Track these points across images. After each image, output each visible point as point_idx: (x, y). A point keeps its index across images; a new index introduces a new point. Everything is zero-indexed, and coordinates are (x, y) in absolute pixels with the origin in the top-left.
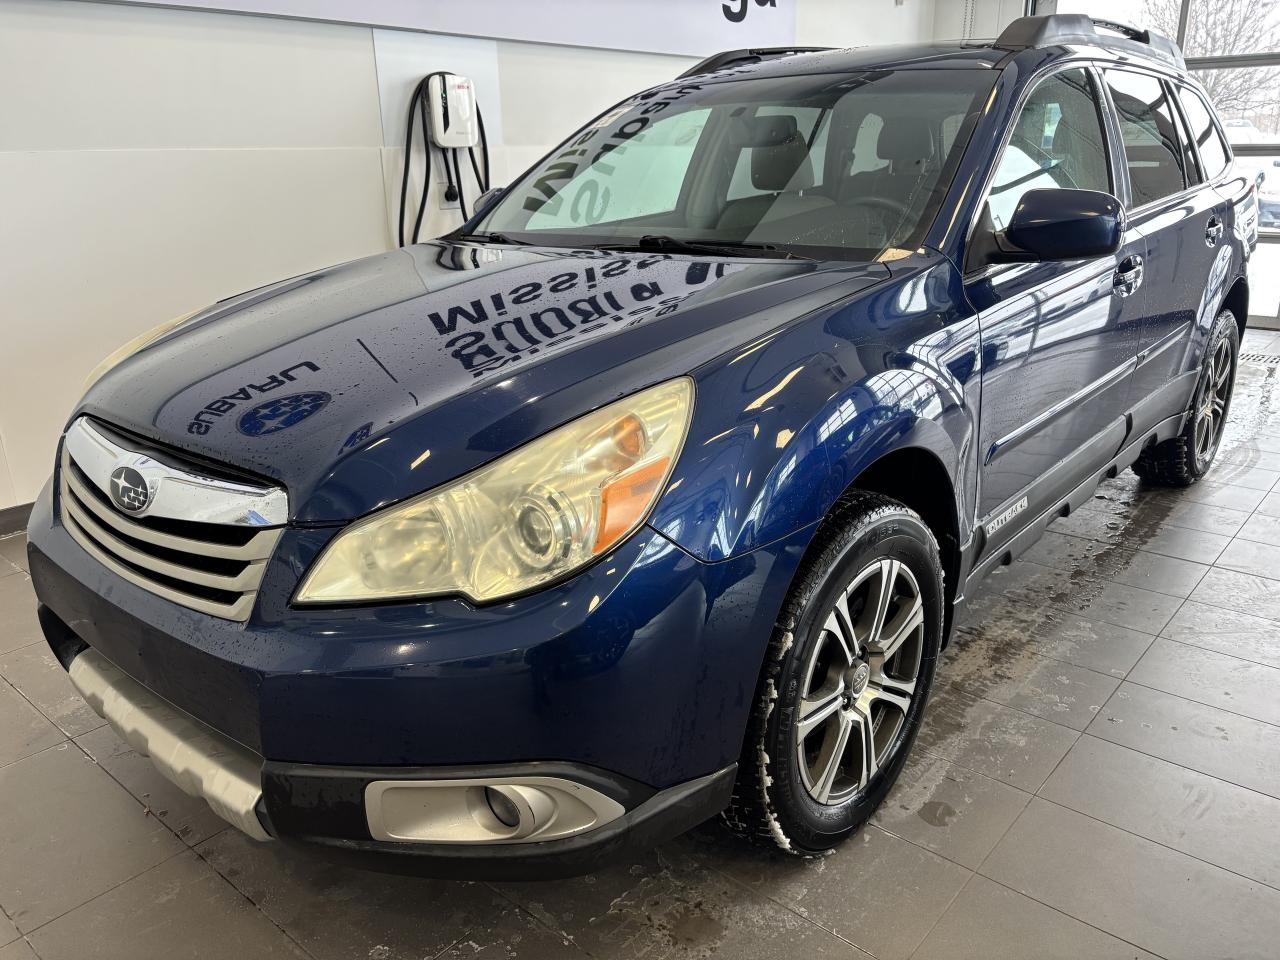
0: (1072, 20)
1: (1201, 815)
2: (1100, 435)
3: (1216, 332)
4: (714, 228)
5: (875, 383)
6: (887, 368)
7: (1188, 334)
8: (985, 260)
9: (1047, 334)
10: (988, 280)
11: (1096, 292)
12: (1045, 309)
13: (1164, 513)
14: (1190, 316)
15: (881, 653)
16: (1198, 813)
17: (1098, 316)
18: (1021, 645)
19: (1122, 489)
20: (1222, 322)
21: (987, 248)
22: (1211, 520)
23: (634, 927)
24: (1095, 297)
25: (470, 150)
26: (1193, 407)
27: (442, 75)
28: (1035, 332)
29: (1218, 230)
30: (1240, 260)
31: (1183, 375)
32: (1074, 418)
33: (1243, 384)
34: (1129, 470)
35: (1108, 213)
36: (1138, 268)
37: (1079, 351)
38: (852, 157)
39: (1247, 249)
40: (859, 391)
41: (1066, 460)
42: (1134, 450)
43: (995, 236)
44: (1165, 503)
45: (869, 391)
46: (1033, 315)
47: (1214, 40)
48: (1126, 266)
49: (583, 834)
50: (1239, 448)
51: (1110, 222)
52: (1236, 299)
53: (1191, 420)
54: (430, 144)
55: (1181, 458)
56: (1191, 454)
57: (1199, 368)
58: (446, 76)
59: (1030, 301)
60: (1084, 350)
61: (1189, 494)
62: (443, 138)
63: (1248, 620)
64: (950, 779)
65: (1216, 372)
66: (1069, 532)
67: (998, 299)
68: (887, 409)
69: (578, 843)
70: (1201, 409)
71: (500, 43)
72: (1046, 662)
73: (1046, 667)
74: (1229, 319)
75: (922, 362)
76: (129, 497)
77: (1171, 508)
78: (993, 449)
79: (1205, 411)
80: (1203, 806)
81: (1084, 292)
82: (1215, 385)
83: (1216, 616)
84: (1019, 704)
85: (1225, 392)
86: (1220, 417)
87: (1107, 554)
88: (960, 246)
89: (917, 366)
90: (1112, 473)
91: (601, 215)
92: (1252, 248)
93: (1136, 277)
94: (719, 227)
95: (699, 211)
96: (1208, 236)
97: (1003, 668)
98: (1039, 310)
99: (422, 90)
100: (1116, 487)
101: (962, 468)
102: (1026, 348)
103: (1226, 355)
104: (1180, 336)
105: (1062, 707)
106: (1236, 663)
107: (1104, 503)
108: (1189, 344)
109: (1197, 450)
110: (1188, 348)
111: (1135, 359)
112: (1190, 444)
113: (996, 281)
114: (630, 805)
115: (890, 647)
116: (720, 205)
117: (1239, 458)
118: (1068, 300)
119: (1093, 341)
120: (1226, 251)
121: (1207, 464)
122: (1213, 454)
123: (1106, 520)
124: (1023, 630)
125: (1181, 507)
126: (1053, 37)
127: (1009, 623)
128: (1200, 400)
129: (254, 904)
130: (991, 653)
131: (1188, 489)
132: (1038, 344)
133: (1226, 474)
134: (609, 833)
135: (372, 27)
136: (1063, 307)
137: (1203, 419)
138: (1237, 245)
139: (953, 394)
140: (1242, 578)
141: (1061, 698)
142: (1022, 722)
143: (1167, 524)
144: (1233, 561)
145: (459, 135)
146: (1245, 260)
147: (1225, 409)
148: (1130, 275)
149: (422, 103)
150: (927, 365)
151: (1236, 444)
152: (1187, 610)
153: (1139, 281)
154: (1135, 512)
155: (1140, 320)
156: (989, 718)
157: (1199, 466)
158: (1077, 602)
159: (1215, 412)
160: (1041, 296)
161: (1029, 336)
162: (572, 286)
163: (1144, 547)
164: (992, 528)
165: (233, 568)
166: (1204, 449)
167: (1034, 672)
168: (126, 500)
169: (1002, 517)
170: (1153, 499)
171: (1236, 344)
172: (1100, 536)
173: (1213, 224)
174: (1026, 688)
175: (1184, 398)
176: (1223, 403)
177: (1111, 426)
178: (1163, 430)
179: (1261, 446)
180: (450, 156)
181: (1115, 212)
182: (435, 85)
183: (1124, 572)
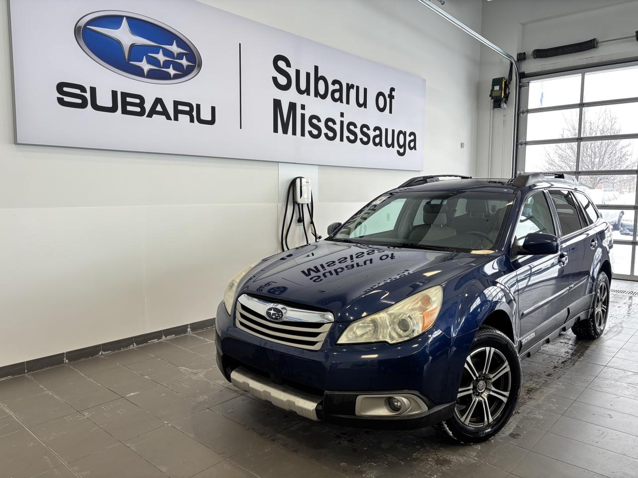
0: (536, 175)
1: (603, 438)
2: (558, 314)
3: (599, 280)
4: (408, 239)
5: (486, 292)
6: (490, 286)
7: (588, 280)
8: (516, 254)
9: (535, 279)
10: (517, 260)
11: (553, 263)
12: (533, 270)
13: (587, 348)
14: (588, 273)
15: (491, 379)
16: (603, 437)
17: (554, 272)
18: (537, 390)
19: (570, 339)
20: (601, 276)
21: (517, 250)
22: (605, 351)
23: (422, 461)
24: (553, 265)
25: (308, 204)
26: (593, 307)
27: (301, 178)
28: (530, 279)
29: (595, 243)
30: (605, 253)
31: (587, 296)
32: (548, 307)
33: (617, 302)
34: (570, 330)
35: (554, 241)
36: (566, 257)
37: (548, 285)
38: (455, 210)
39: (608, 249)
40: (482, 294)
41: (547, 321)
42: (571, 322)
43: (519, 247)
44: (587, 345)
45: (484, 293)
46: (529, 272)
47: (595, 154)
48: (562, 256)
49: (417, 414)
50: (615, 326)
51: (555, 244)
52: (606, 267)
53: (593, 312)
54: (295, 202)
55: (591, 327)
56: (594, 326)
57: (594, 293)
58: (302, 179)
59: (529, 268)
60: (549, 285)
61: (596, 342)
62: (299, 200)
63: (619, 383)
64: (518, 427)
65: (601, 294)
66: (550, 354)
67: (521, 266)
68: (489, 301)
69: (416, 417)
70: (596, 309)
71: (320, 166)
72: (546, 394)
73: (547, 396)
74: (603, 276)
75: (500, 284)
76: (275, 316)
77: (589, 347)
78: (523, 314)
79: (598, 310)
80: (604, 435)
81: (549, 264)
82: (601, 300)
83: (607, 382)
84: (539, 407)
85: (606, 302)
86: (605, 313)
87: (566, 361)
88: (509, 249)
89: (498, 285)
90: (564, 329)
91: (365, 232)
92: (611, 247)
93: (566, 260)
94: (409, 238)
95: (403, 231)
96: (591, 245)
97: (532, 395)
98: (531, 271)
99: (293, 183)
100: (567, 339)
101: (514, 318)
102: (524, 285)
103: (605, 289)
104: (584, 281)
105: (554, 408)
106: (615, 396)
107: (563, 344)
108: (588, 284)
109: (597, 325)
110: (588, 286)
111: (568, 288)
112: (594, 322)
113: (520, 261)
114: (430, 408)
115: (494, 377)
116: (411, 228)
117: (615, 329)
118: (543, 266)
119: (553, 282)
120: (599, 250)
121: (602, 331)
122: (604, 327)
123: (563, 350)
124: (537, 384)
125: (593, 346)
126: (531, 182)
127: (531, 382)
128: (596, 305)
129: (297, 452)
130: (527, 392)
131: (596, 340)
132: (530, 283)
133: (610, 335)
134: (424, 415)
135: (278, 162)
136: (541, 269)
137: (598, 313)
138: (604, 249)
139: (510, 295)
140: (617, 370)
141: (553, 405)
142: (540, 412)
143: (588, 352)
144: (613, 365)
145: (304, 200)
146: (608, 253)
147: (607, 309)
148: (564, 259)
149: (293, 188)
150: (501, 284)
151: (614, 325)
152: (597, 380)
153: (567, 261)
154: (575, 348)
155: (568, 274)
156: (529, 410)
157: (599, 331)
158: (556, 376)
159: (602, 310)
160: (532, 266)
161: (527, 280)
162: (363, 256)
163: (580, 359)
164: (524, 341)
165: (315, 335)
166: (600, 325)
167: (543, 398)
168: (274, 317)
169: (527, 338)
170: (582, 343)
171: (608, 284)
172: (563, 355)
173: (593, 241)
174: (540, 402)
175: (589, 303)
176: (606, 307)
177: (562, 311)
178: (582, 315)
179: (624, 326)
180: (300, 206)
181: (556, 241)
182: (298, 181)
183: (572, 368)
